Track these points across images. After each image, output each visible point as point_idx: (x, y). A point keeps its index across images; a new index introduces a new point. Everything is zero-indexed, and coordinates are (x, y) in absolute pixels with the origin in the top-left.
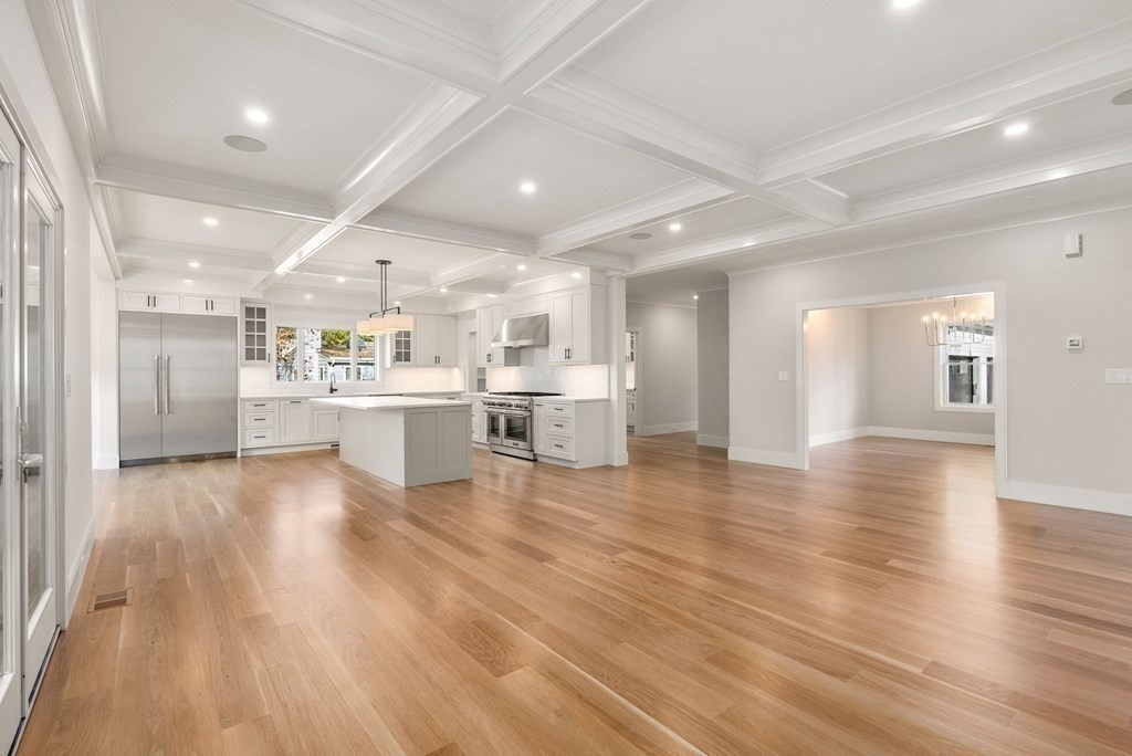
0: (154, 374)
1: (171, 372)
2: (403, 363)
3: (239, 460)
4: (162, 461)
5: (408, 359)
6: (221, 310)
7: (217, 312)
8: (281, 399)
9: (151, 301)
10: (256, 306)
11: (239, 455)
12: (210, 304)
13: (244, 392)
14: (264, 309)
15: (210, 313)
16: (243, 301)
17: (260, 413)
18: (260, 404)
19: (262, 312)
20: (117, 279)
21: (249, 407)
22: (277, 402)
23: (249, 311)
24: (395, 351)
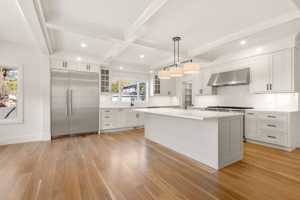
0: (66, 99)
1: (72, 98)
2: (158, 94)
3: (99, 135)
4: (68, 136)
5: (159, 93)
6: (92, 70)
7: (91, 71)
8: (115, 109)
9: (65, 64)
10: (105, 69)
11: (99, 133)
12: (88, 67)
13: (101, 106)
14: (108, 71)
15: (88, 71)
16: (101, 66)
17: (107, 114)
18: (107, 110)
19: (107, 72)
20: (50, 54)
21: (103, 112)
22: (114, 110)
23: (103, 72)
24: (155, 89)
